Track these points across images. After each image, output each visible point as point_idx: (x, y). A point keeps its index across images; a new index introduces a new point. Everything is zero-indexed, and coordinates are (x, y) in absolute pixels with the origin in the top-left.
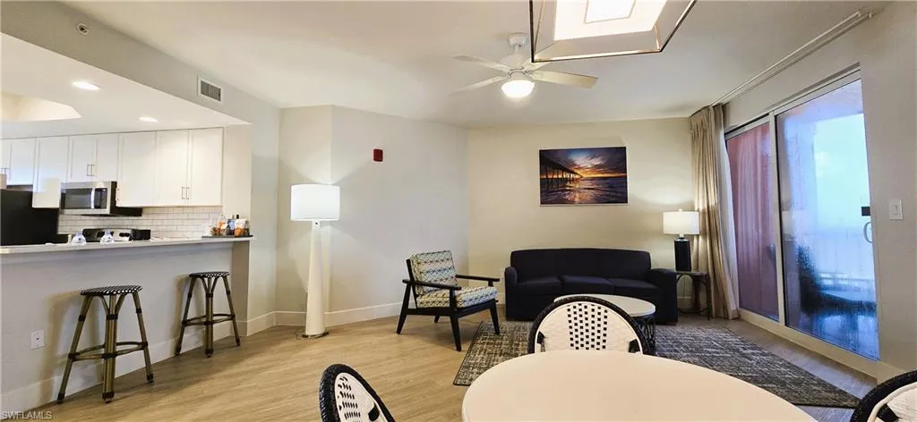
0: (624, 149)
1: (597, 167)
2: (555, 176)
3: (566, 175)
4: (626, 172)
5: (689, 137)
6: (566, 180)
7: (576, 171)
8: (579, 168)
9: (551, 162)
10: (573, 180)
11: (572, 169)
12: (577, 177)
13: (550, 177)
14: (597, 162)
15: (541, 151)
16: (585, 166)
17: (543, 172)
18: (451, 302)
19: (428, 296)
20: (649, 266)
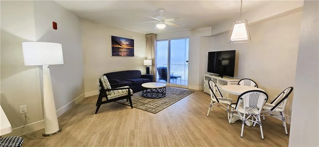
0: (133, 40)
1: (128, 45)
2: (116, 46)
3: (120, 46)
4: (134, 47)
5: (145, 40)
6: (119, 48)
7: (122, 45)
8: (123, 44)
9: (115, 41)
10: (121, 48)
11: (121, 44)
12: (122, 47)
13: (115, 46)
14: (127, 43)
15: (112, 36)
17: (112, 44)
18: (128, 93)
19: (114, 94)
20: (141, 74)
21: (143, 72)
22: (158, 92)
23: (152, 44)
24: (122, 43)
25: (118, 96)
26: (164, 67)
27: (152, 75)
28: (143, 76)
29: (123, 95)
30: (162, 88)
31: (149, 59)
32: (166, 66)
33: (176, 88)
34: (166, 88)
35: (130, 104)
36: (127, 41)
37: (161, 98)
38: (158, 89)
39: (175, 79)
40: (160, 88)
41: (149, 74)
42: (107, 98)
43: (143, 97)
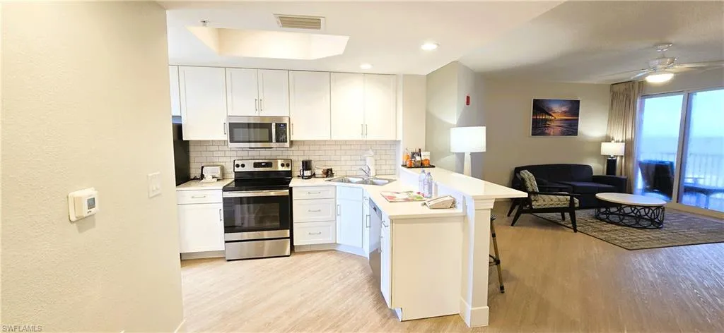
0: (579, 101)
1: (565, 112)
2: (541, 117)
3: (547, 117)
4: (578, 116)
6: (546, 120)
7: (553, 115)
8: (555, 113)
9: (540, 107)
10: (550, 120)
11: (550, 113)
12: (553, 118)
13: (538, 117)
14: (564, 109)
15: (534, 100)
16: (558, 111)
17: (534, 114)
18: (570, 204)
19: (544, 201)
20: (592, 173)
21: (598, 168)
22: (640, 217)
23: (627, 106)
24: (552, 110)
25: (551, 206)
26: (663, 162)
27: (623, 177)
28: (598, 179)
29: (559, 206)
30: (653, 209)
31: (618, 142)
32: (672, 158)
33: (701, 217)
34: (663, 210)
35: (571, 225)
36: (563, 105)
37: (645, 228)
38: (639, 208)
39: (703, 196)
40: (645, 207)
41: (614, 174)
42: (531, 205)
43: (598, 219)
